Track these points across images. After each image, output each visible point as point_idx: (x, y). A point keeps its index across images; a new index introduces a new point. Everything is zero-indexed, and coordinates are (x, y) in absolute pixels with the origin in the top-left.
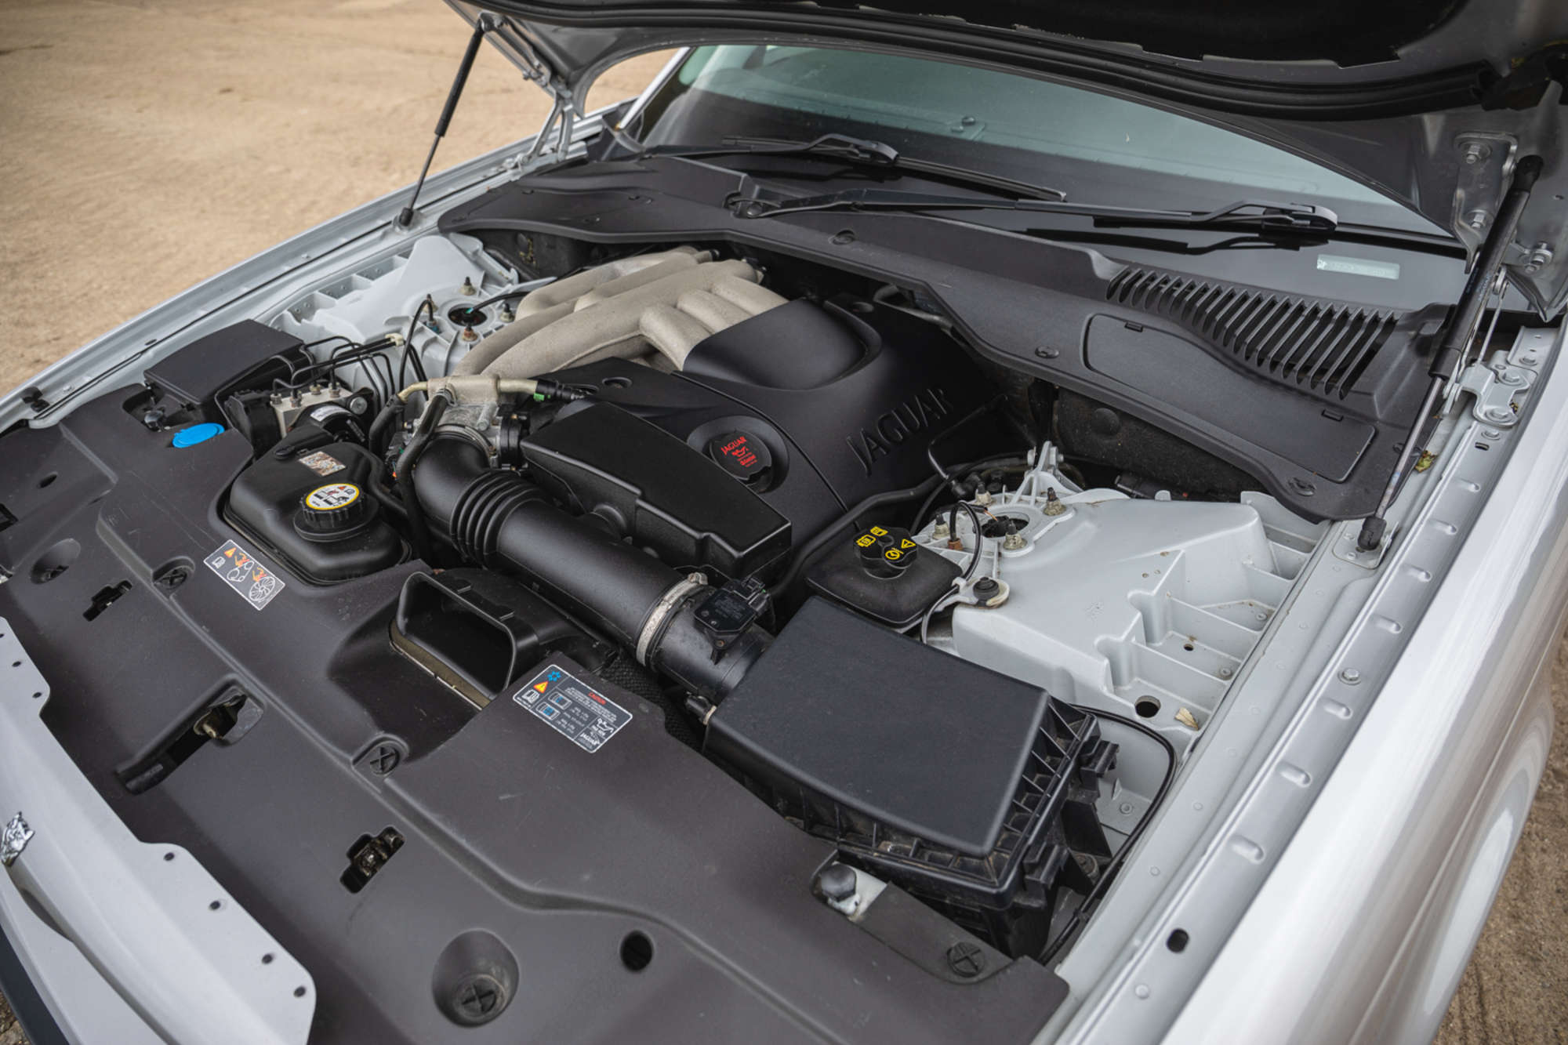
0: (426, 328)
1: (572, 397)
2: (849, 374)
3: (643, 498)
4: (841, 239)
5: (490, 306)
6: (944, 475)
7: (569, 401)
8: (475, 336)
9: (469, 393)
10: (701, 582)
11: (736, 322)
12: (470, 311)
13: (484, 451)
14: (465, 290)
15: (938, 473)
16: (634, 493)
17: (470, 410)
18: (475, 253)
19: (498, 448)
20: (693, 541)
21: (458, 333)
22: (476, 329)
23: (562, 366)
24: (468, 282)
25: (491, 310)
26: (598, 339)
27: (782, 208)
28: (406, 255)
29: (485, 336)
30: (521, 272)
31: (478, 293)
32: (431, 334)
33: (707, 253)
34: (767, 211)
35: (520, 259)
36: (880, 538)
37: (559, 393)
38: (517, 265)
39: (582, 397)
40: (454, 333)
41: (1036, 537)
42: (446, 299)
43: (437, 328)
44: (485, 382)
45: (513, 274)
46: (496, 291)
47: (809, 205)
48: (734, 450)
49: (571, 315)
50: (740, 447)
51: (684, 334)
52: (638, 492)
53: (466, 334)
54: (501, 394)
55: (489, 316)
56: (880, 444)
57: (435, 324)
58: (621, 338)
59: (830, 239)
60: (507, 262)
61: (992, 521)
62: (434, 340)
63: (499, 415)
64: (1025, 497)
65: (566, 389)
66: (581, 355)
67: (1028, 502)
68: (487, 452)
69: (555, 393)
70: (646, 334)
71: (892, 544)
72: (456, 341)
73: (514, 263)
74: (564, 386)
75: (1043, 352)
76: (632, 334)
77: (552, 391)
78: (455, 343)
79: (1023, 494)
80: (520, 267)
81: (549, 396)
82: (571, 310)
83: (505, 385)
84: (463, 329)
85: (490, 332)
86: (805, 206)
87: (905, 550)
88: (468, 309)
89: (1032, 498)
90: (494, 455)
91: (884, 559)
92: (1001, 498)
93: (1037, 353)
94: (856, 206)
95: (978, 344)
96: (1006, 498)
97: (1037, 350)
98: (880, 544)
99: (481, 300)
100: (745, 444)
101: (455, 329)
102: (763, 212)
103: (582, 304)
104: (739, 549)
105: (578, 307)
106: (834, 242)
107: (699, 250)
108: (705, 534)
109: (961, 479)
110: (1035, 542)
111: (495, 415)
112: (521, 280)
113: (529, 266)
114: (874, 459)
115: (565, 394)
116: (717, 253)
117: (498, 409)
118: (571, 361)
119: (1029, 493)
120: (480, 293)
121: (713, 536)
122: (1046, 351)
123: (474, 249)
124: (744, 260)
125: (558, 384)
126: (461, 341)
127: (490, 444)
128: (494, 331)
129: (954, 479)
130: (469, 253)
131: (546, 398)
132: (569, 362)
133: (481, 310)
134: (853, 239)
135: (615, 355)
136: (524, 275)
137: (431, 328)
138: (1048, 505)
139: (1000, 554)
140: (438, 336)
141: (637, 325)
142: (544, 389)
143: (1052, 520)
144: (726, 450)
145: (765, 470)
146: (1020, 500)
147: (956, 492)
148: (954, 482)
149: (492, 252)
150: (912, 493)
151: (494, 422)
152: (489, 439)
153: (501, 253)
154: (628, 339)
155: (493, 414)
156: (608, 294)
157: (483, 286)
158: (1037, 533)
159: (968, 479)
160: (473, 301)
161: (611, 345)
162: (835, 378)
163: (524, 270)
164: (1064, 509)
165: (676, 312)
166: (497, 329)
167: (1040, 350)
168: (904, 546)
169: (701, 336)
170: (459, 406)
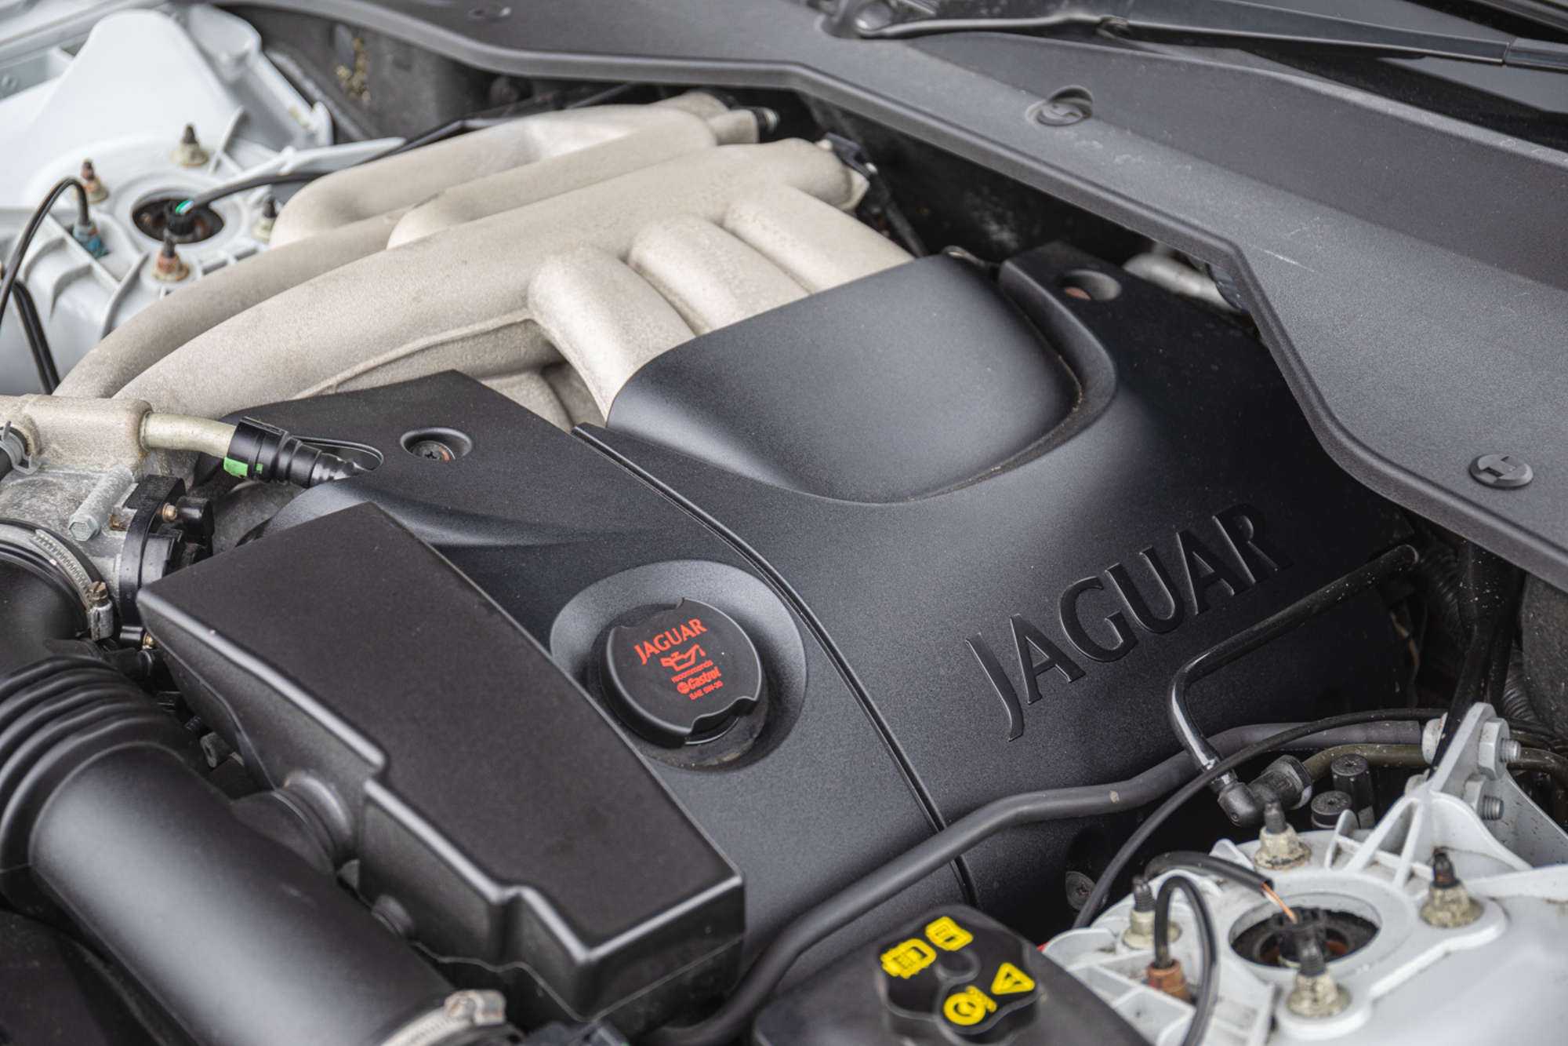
0: (70, 241)
1: (316, 475)
2: (1018, 463)
3: (383, 778)
4: (1060, 112)
5: (237, 198)
6: (1202, 758)
7: (308, 483)
8: (183, 272)
9: (73, 442)
10: (480, 1019)
11: (764, 306)
12: (183, 209)
13: (76, 594)
14: (182, 154)
15: (1191, 751)
16: (367, 762)
17: (67, 485)
18: (241, 60)
19: (115, 584)
20: (480, 906)
21: (145, 261)
22: (187, 253)
23: (324, 385)
24: (190, 137)
25: (236, 208)
26: (420, 326)
27: (940, 16)
28: (72, 51)
29: (206, 272)
30: (337, 113)
31: (212, 164)
32: (80, 257)
33: (745, 117)
34: (903, 21)
35: (337, 84)
36: (945, 958)
37: (284, 461)
38: (332, 98)
39: (340, 475)
40: (135, 259)
41: (1380, 987)
42: (132, 173)
43: (97, 244)
44: (115, 419)
45: (318, 119)
46: (260, 160)
47: (1001, 16)
48: (664, 654)
49: (382, 254)
50: (683, 648)
51: (626, 331)
52: (375, 757)
53: (160, 266)
54: (147, 449)
55: (230, 221)
56: (1058, 656)
57: (94, 233)
58: (478, 327)
59: (1031, 108)
60: (309, 86)
61: (1280, 918)
62: (86, 273)
63: (128, 504)
64: (1386, 858)
65: (302, 453)
66: (372, 363)
67: (1390, 874)
68: (84, 595)
69: (275, 461)
70: (540, 321)
71: (971, 975)
72: (136, 278)
73: (325, 92)
74: (299, 444)
75: (1489, 470)
76: (509, 319)
77: (267, 454)
78: (133, 284)
79: (1383, 847)
80: (338, 104)
81: (260, 468)
82: (381, 244)
83: (163, 430)
84: (156, 248)
85: (223, 264)
86: (992, 16)
87: (1002, 1000)
88: (180, 201)
89: (1401, 864)
90: (102, 603)
91: (936, 1019)
92: (1325, 846)
93: (1473, 471)
94: (1111, 28)
95: (1326, 430)
96: (1338, 852)
97: (1475, 462)
98: (941, 973)
99: (218, 182)
100: (698, 639)
101: (138, 247)
102: (894, 22)
103: (407, 230)
104: (590, 940)
105: (398, 239)
106: (1041, 120)
107: (730, 106)
108: (511, 892)
109: (1249, 772)
110: (1376, 1002)
111: (119, 505)
112: (338, 136)
113: (356, 103)
114: (1036, 696)
115: (300, 466)
116: (771, 117)
117: (134, 486)
118: (347, 374)
119: (1396, 847)
120: (219, 164)
121: (531, 896)
122: (1499, 468)
123: (239, 50)
124: (825, 144)
125: (287, 437)
126: (148, 280)
127: (96, 575)
128: (232, 262)
129: (1229, 771)
130: (224, 58)
131: (251, 471)
132: (340, 377)
133: (216, 206)
134: (1087, 114)
135: (460, 368)
136: (345, 123)
137: (82, 244)
138: (1432, 897)
139: (1273, 1024)
140: (97, 267)
141: (523, 299)
142: (249, 448)
143: (1436, 941)
144: (645, 651)
145: (742, 708)
146: (1373, 863)
147: (1228, 805)
148: (1226, 779)
149: (281, 59)
150: (1114, 797)
151: (112, 521)
152: (97, 561)
153: (299, 65)
154: (497, 330)
155: (116, 499)
156: (469, 212)
157: (230, 147)
158: (1383, 974)
159: (1269, 771)
160: (198, 183)
161: (453, 341)
162: (982, 471)
163: (345, 112)
164: (1476, 908)
165: (621, 273)
166: (239, 258)
167: (1482, 465)
168: (1001, 986)
169: (670, 336)
170: (41, 469)
